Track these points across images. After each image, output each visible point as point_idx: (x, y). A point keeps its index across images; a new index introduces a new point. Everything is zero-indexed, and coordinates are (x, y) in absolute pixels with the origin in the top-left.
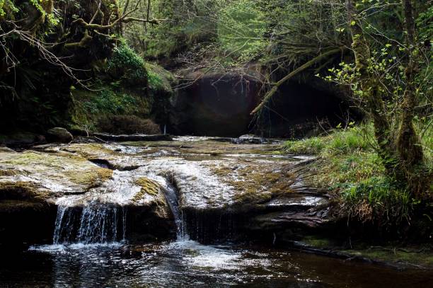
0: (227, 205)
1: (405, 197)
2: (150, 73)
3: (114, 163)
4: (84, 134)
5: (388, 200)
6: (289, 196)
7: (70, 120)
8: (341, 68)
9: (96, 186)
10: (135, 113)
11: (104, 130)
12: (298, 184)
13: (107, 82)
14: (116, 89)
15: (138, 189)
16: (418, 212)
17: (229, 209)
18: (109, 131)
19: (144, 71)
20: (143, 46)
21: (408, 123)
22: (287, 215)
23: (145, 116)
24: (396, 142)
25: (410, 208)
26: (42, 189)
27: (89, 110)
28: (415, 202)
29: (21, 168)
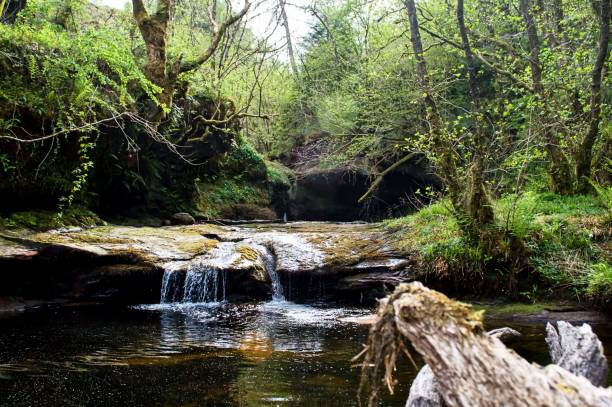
0: (317, 268)
1: (478, 253)
2: (269, 169)
3: (223, 237)
4: (205, 219)
5: (463, 257)
6: (375, 259)
7: (195, 208)
8: (417, 138)
9: (202, 254)
10: (256, 203)
11: (227, 217)
12: (385, 249)
13: (230, 176)
14: (238, 182)
15: (239, 255)
16: (490, 267)
17: (319, 271)
18: (231, 218)
19: (264, 166)
20: (267, 147)
21: (478, 184)
22: (373, 276)
23: (264, 205)
24: (468, 204)
25: (483, 264)
26: (150, 255)
27: (213, 200)
28: (488, 258)
29: (135, 239)
